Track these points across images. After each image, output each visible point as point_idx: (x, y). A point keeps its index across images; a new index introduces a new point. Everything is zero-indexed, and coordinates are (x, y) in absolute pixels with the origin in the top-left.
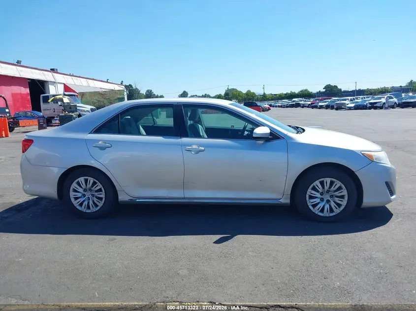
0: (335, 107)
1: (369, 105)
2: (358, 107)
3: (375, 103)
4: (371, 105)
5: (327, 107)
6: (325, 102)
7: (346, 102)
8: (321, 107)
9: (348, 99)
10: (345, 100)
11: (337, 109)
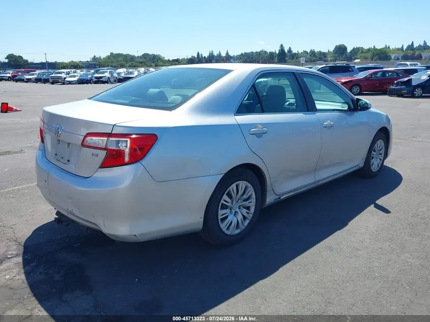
0: (51, 81)
1: (94, 80)
2: (81, 82)
3: (101, 77)
4: (96, 80)
5: (38, 80)
6: (33, 75)
7: (63, 75)
8: (28, 81)
9: (64, 72)
10: (60, 73)
11: (53, 83)
